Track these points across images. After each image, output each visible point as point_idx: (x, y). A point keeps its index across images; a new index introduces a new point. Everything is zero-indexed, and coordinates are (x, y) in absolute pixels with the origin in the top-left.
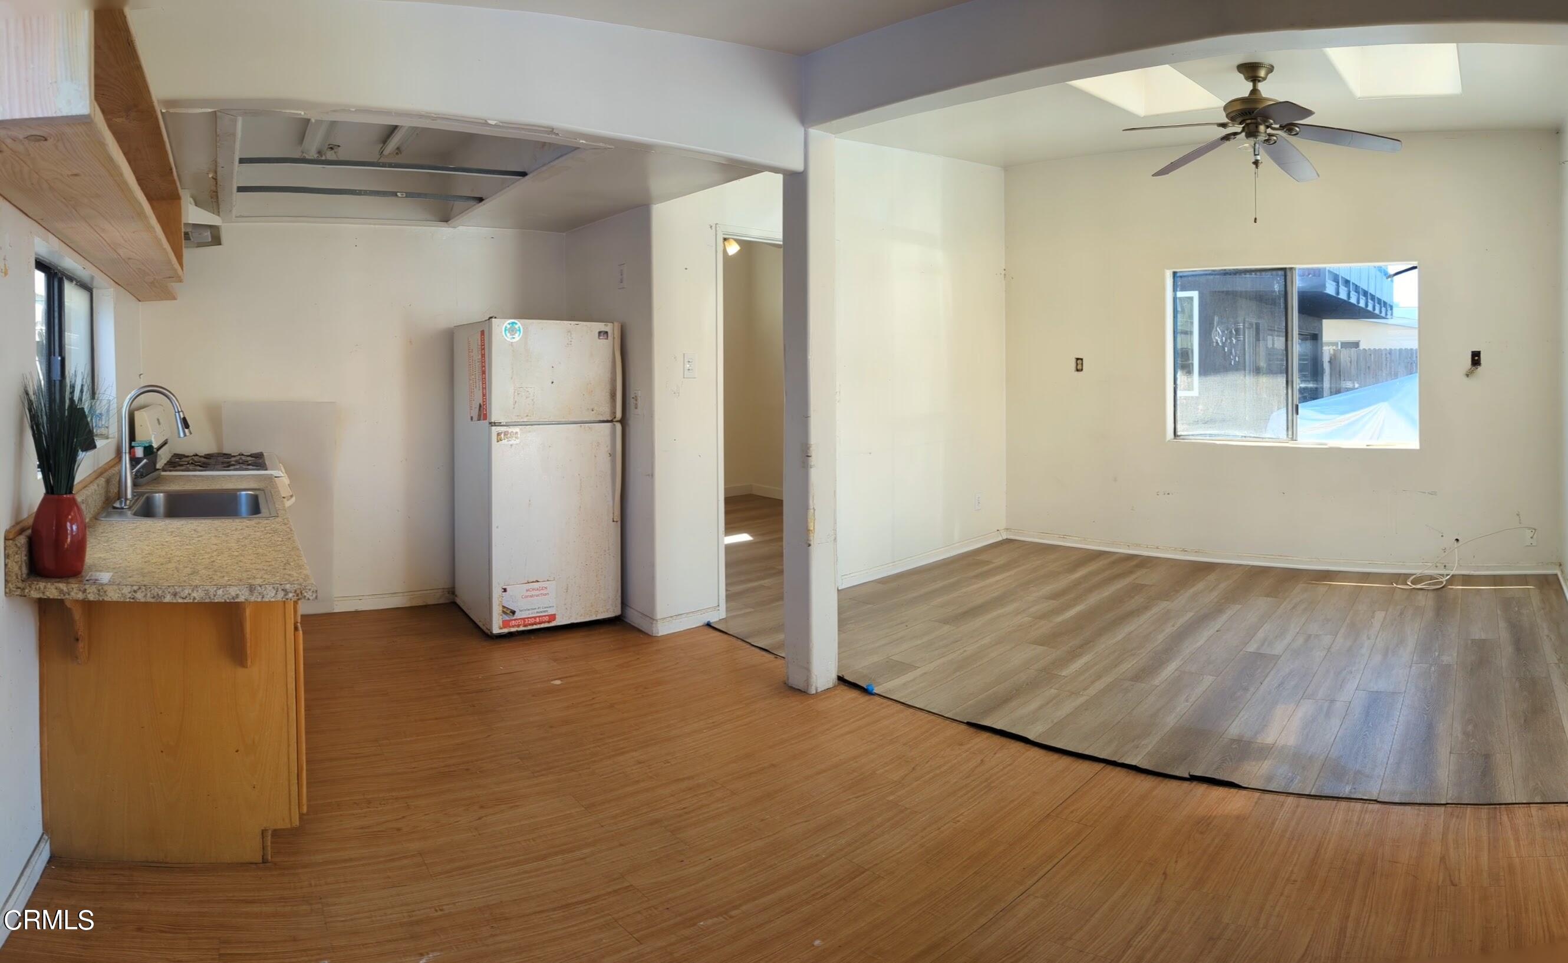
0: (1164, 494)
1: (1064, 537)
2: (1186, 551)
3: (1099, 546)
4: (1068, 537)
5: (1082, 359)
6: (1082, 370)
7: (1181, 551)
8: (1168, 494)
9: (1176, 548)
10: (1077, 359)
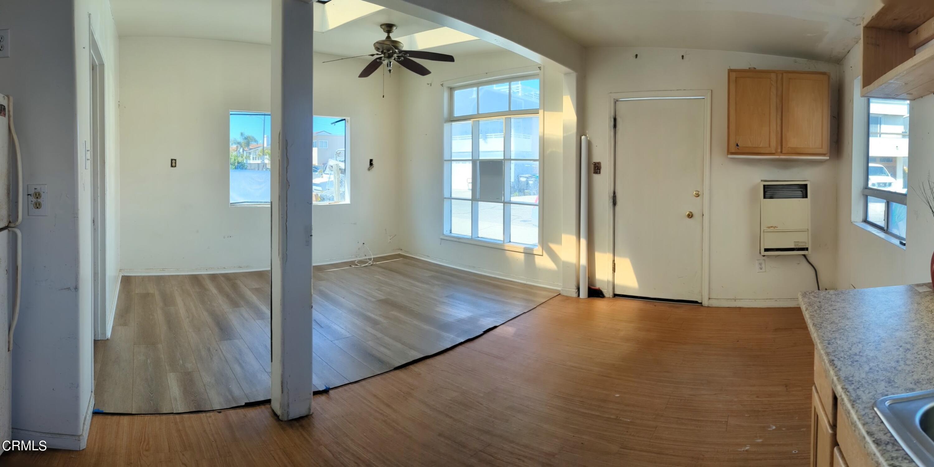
0: (228, 237)
1: (163, 270)
2: (241, 267)
3: (188, 272)
4: (166, 270)
5: (175, 160)
6: (175, 166)
7: (238, 268)
8: (230, 237)
9: (235, 267)
10: (172, 160)
